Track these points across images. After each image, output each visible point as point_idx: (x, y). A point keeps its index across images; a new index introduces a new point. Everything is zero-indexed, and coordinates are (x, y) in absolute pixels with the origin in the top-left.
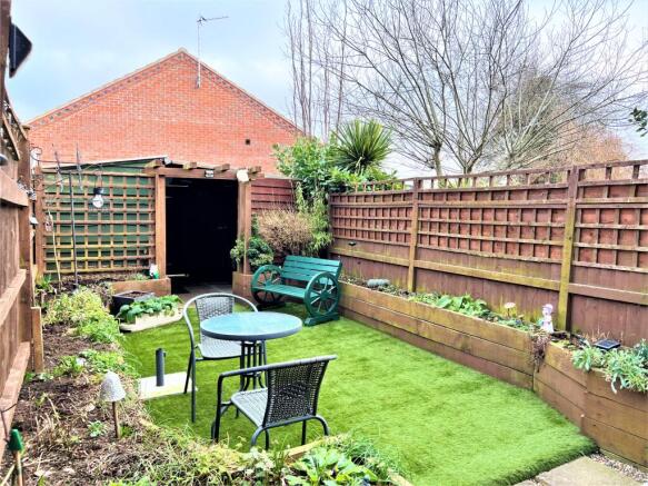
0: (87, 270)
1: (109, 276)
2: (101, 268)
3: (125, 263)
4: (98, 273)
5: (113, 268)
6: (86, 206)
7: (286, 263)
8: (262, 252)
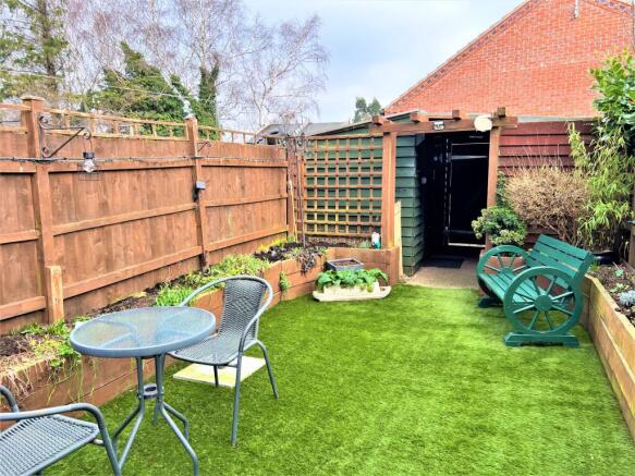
0: (326, 233)
1: (344, 241)
2: (337, 233)
3: (359, 228)
4: (336, 237)
5: (347, 233)
6: (327, 171)
7: (537, 246)
8: (504, 227)
